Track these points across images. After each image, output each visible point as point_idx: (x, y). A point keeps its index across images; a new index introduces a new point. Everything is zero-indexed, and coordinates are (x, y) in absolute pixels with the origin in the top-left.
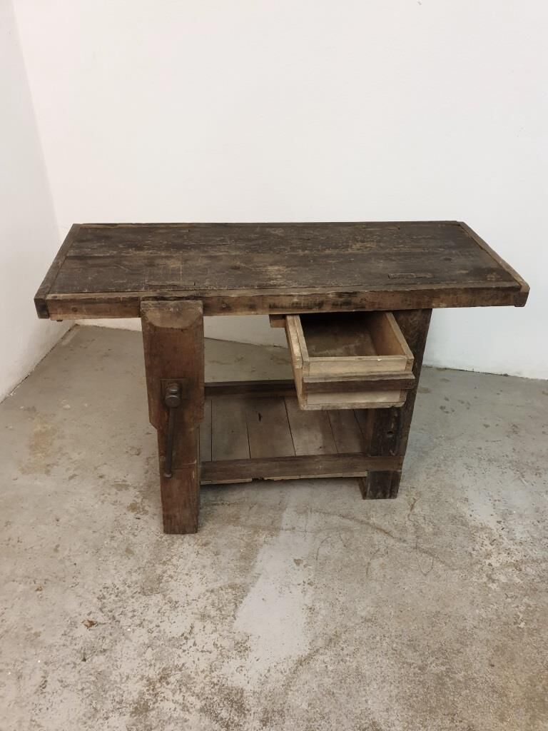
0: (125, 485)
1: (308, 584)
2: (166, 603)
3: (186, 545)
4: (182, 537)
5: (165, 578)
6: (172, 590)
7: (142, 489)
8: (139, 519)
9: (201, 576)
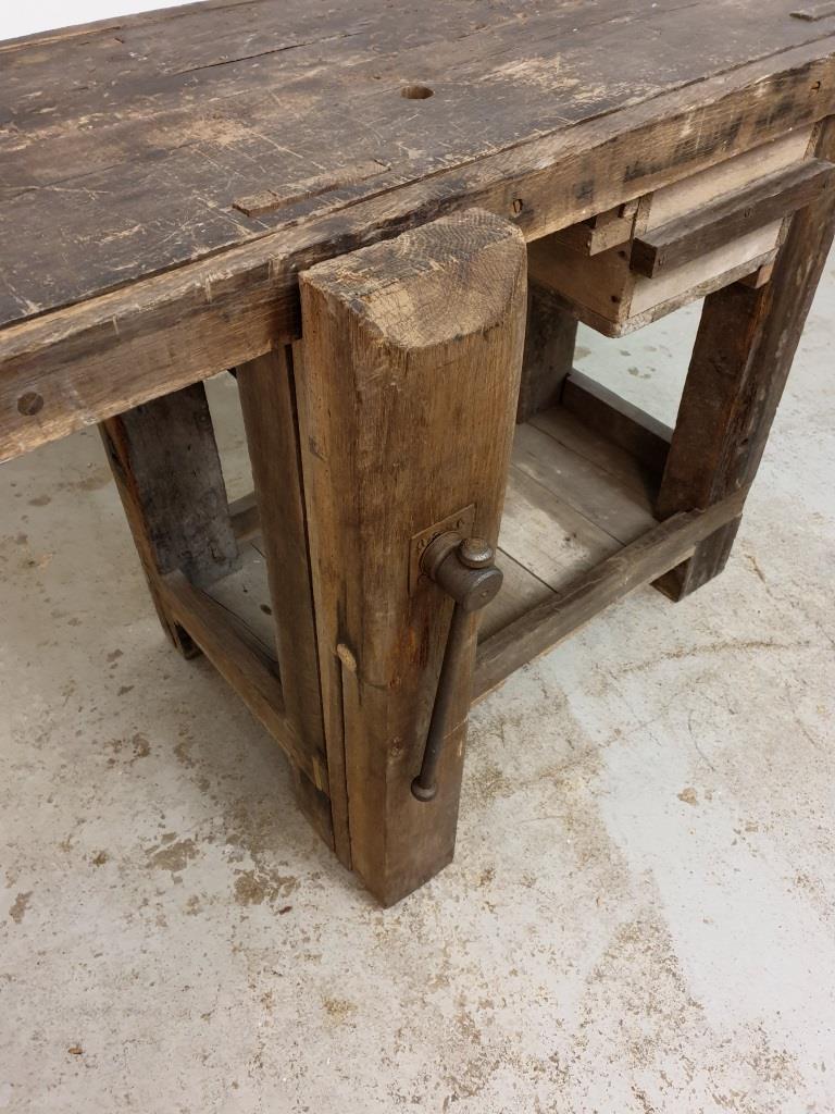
0: (180, 846)
1: (747, 830)
2: (535, 1080)
3: (449, 904)
4: (423, 889)
5: (477, 1017)
6: (519, 1035)
7: (231, 832)
8: (288, 909)
9: (547, 956)
